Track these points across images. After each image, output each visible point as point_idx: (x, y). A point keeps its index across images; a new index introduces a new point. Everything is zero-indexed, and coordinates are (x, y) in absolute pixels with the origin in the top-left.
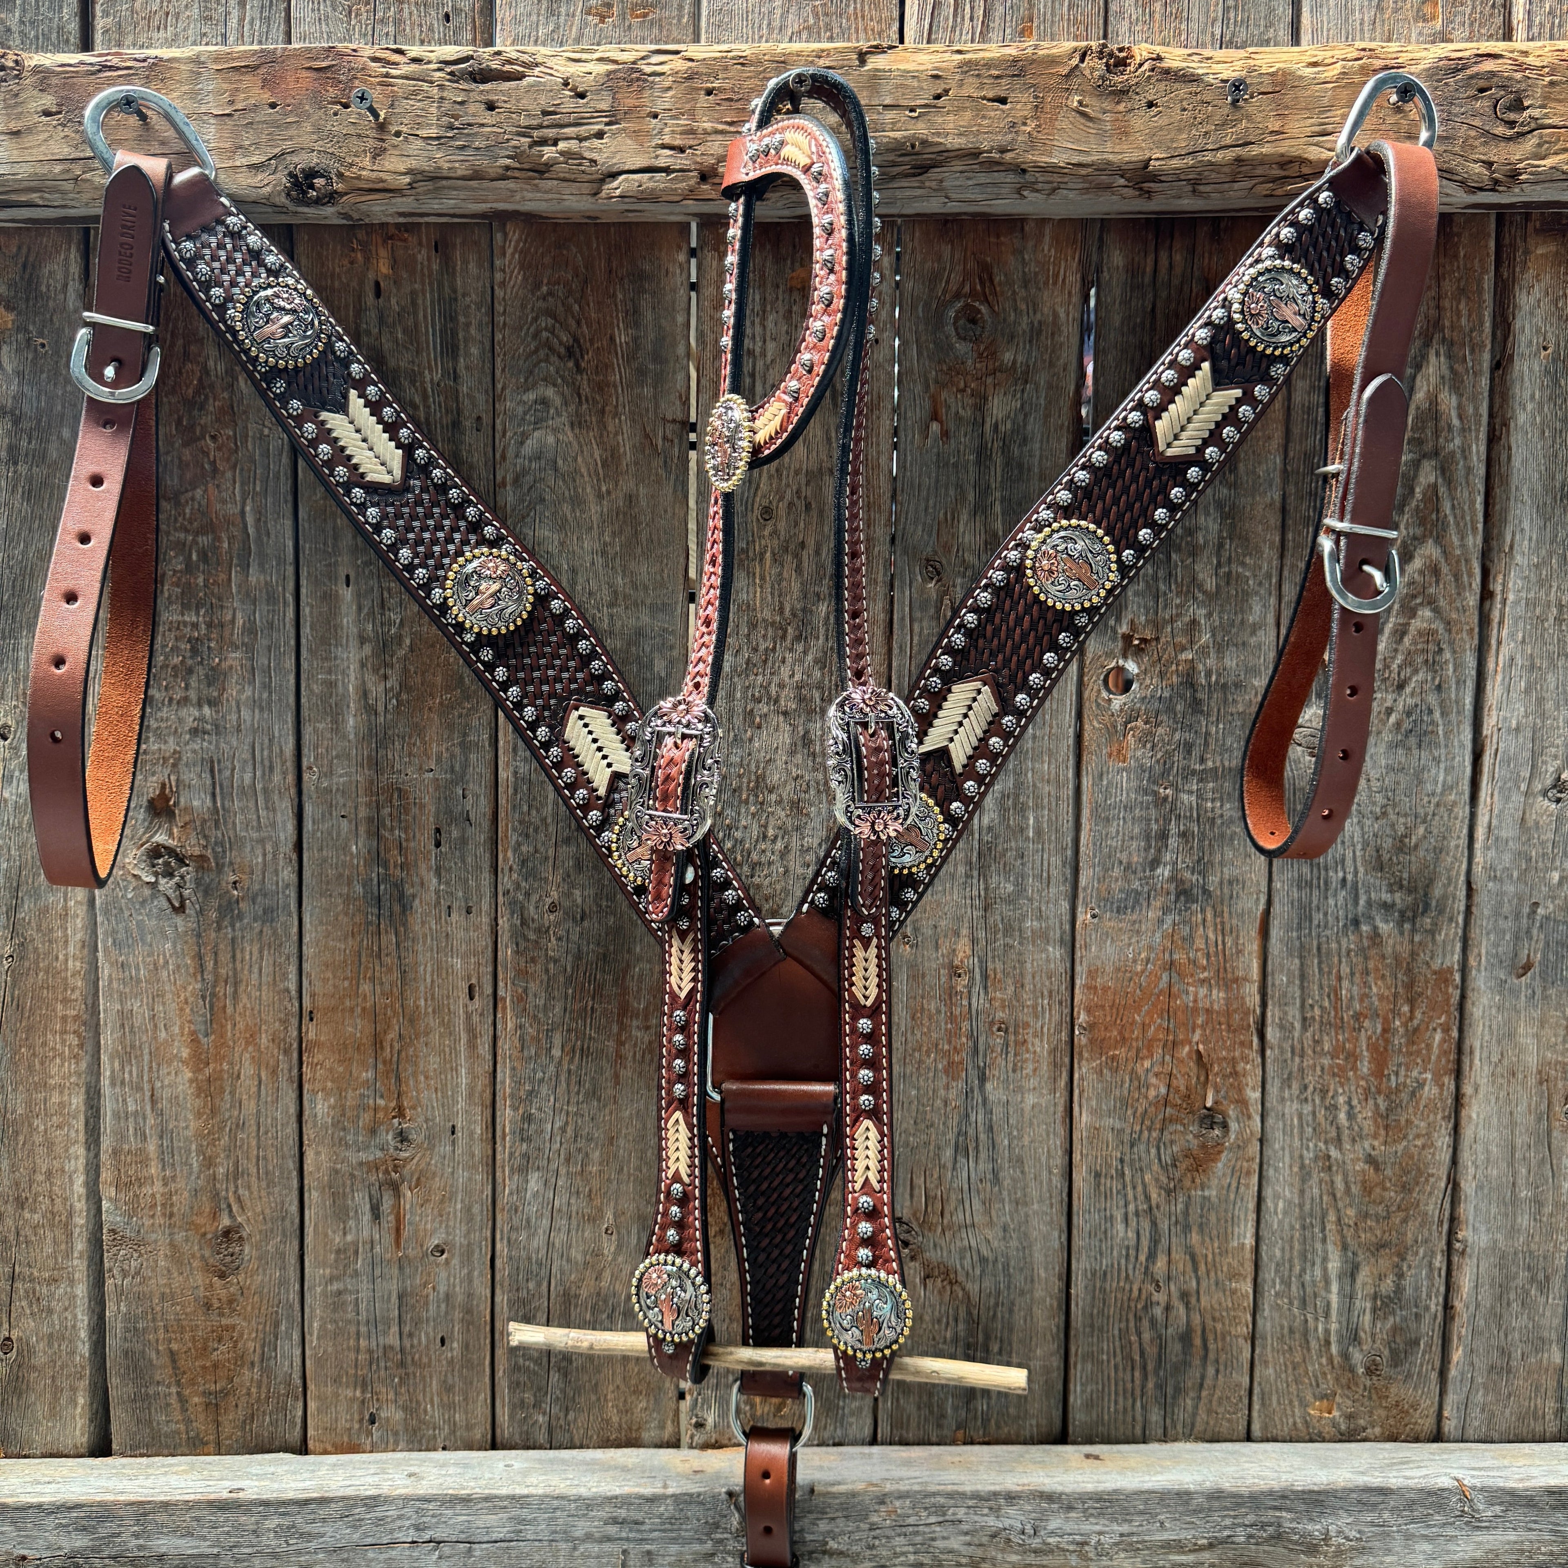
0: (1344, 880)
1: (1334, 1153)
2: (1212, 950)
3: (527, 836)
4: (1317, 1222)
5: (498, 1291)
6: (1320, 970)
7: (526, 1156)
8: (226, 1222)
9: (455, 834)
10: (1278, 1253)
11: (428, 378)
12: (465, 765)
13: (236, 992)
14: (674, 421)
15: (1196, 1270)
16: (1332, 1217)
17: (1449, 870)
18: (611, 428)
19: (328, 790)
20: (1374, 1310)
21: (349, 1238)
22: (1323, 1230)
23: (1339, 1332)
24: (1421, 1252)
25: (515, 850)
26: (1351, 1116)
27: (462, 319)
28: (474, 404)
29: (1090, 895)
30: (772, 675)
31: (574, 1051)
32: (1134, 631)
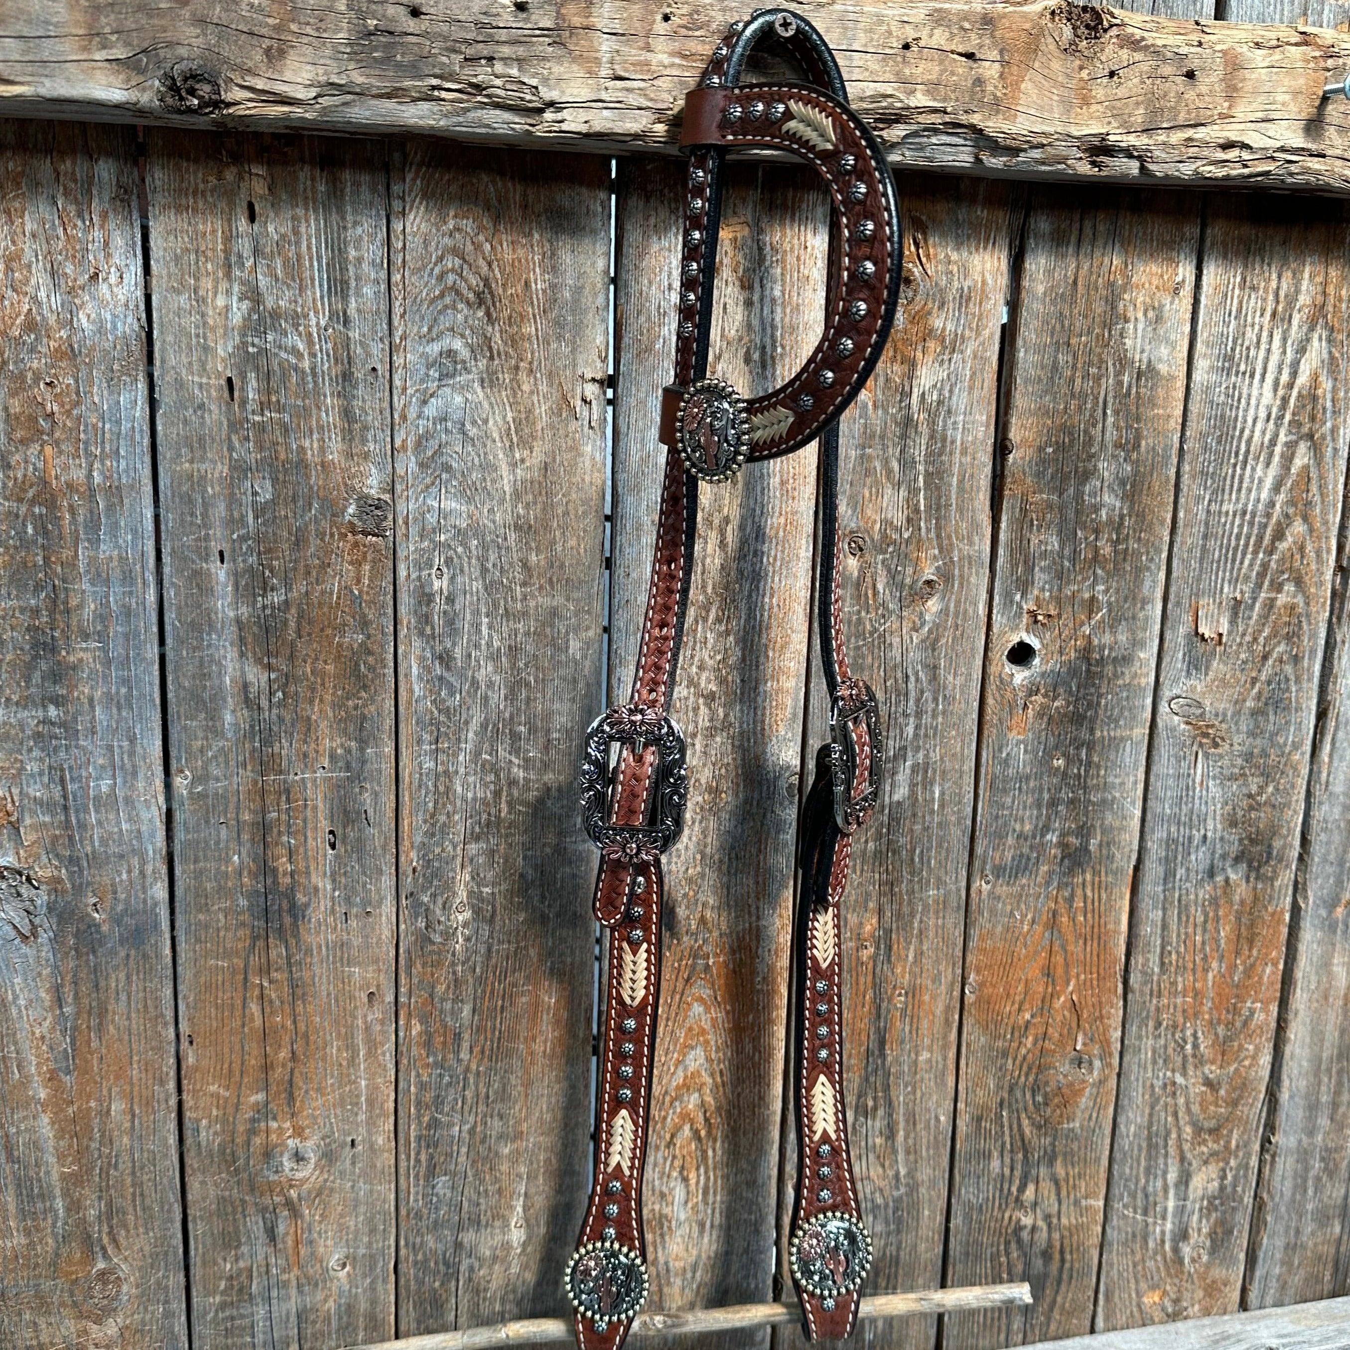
0: (1205, 837)
1: (1179, 1079)
2: (1090, 907)
3: (432, 835)
4: (1161, 1143)
5: (402, 1296)
6: (1179, 918)
7: (431, 1161)
8: (101, 1265)
9: (351, 836)
10: (1127, 1171)
11: (313, 322)
12: (363, 761)
13: (100, 1024)
14: (594, 380)
15: (1058, 1194)
16: (1174, 1136)
17: (1288, 823)
18: (526, 387)
19: (202, 796)
20: (1201, 1209)
21: (242, 1264)
22: (1166, 1146)
23: (1172, 1231)
24: (1241, 1154)
25: (418, 851)
26: (1195, 1046)
27: (352, 253)
28: (369, 355)
29: (984, 863)
30: (692, 657)
31: (483, 1052)
32: (1039, 607)
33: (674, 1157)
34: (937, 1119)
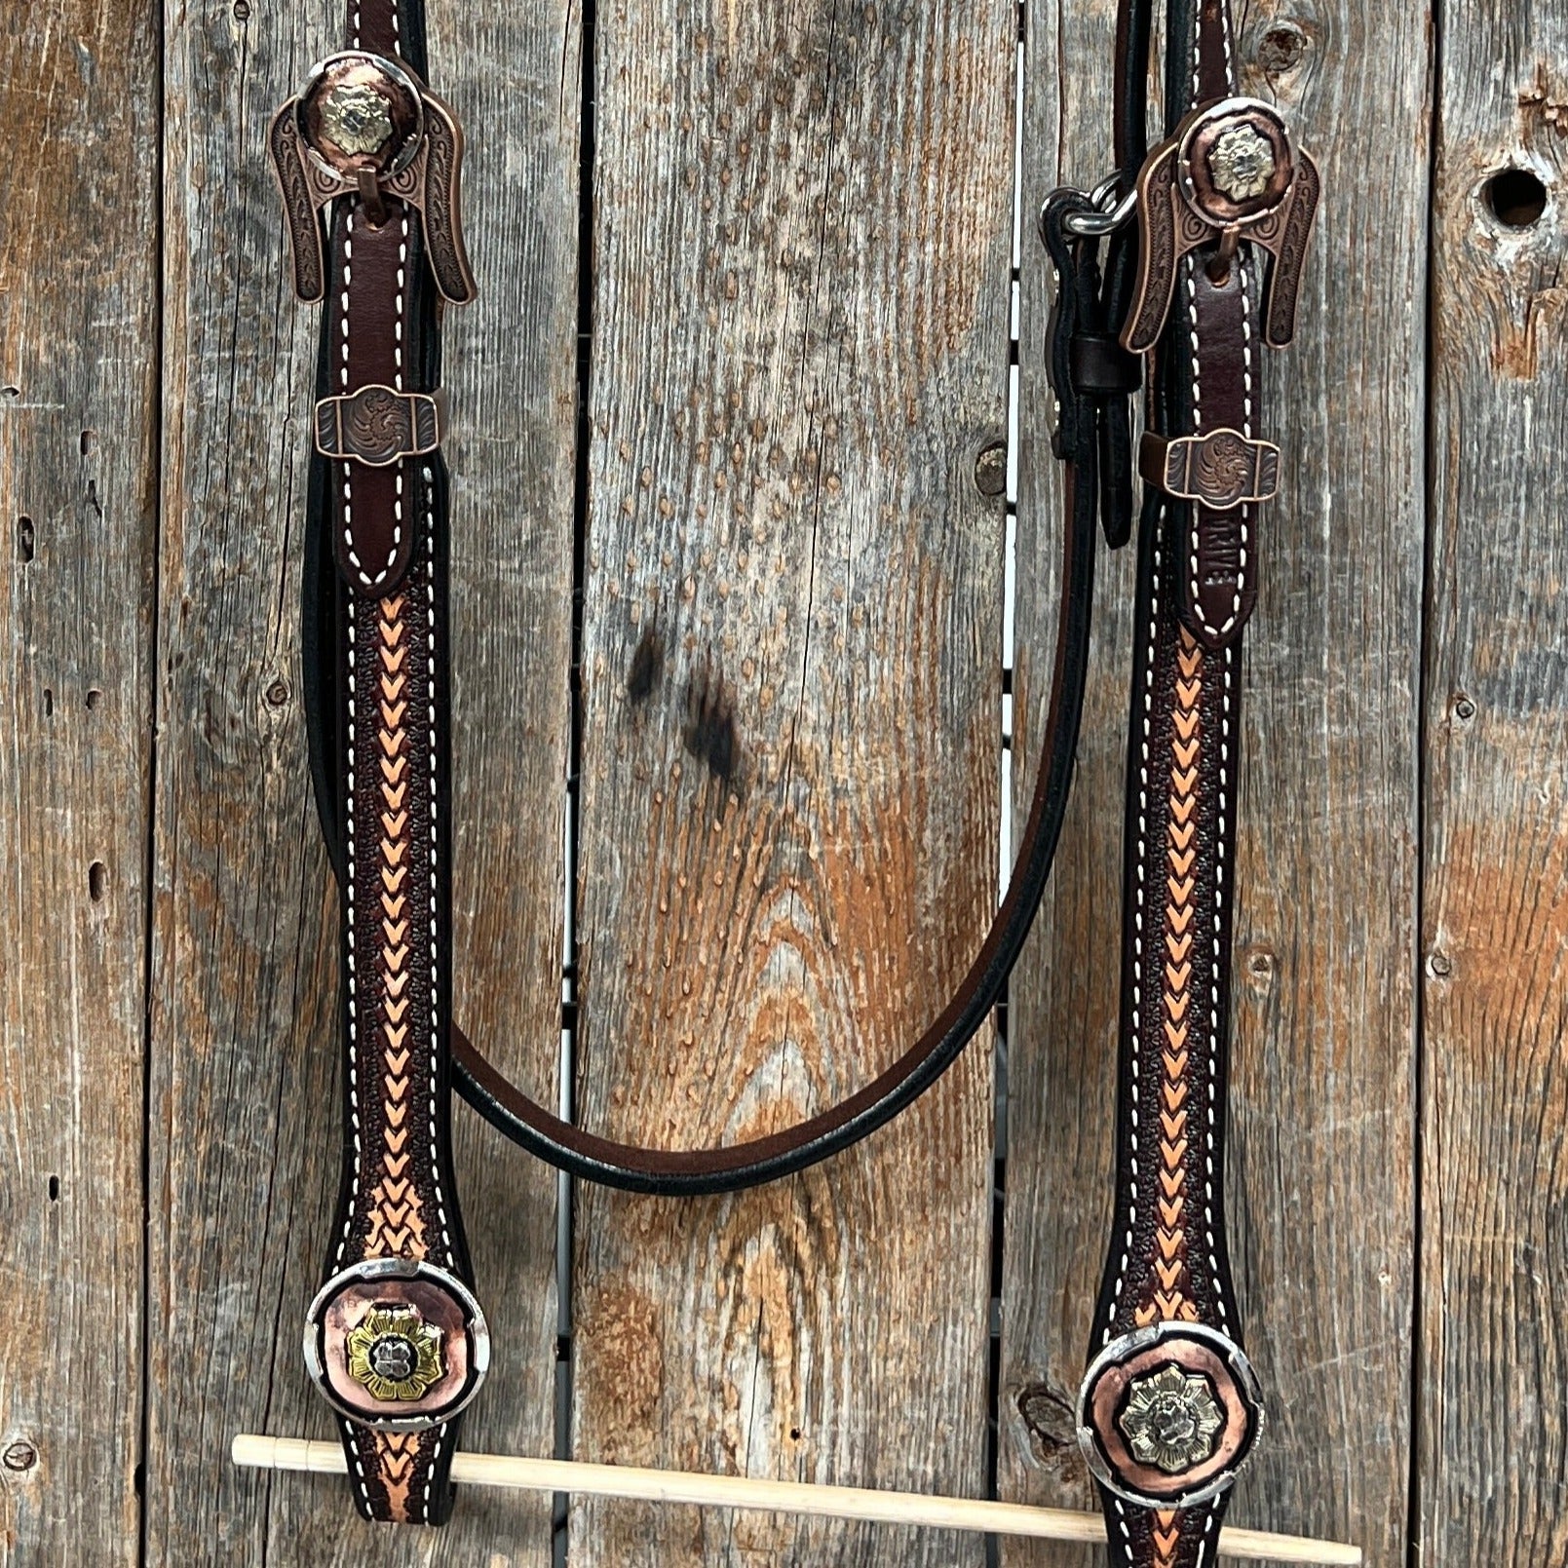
3: (223, 536)
5: (152, 1546)
7: (212, 1245)
9: (63, 533)
12: (89, 381)
25: (195, 569)
29: (1454, 666)
30: (760, 184)
31: (320, 1012)
32: (1545, 92)
33: (739, 1299)
34: (1372, 1282)
